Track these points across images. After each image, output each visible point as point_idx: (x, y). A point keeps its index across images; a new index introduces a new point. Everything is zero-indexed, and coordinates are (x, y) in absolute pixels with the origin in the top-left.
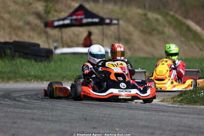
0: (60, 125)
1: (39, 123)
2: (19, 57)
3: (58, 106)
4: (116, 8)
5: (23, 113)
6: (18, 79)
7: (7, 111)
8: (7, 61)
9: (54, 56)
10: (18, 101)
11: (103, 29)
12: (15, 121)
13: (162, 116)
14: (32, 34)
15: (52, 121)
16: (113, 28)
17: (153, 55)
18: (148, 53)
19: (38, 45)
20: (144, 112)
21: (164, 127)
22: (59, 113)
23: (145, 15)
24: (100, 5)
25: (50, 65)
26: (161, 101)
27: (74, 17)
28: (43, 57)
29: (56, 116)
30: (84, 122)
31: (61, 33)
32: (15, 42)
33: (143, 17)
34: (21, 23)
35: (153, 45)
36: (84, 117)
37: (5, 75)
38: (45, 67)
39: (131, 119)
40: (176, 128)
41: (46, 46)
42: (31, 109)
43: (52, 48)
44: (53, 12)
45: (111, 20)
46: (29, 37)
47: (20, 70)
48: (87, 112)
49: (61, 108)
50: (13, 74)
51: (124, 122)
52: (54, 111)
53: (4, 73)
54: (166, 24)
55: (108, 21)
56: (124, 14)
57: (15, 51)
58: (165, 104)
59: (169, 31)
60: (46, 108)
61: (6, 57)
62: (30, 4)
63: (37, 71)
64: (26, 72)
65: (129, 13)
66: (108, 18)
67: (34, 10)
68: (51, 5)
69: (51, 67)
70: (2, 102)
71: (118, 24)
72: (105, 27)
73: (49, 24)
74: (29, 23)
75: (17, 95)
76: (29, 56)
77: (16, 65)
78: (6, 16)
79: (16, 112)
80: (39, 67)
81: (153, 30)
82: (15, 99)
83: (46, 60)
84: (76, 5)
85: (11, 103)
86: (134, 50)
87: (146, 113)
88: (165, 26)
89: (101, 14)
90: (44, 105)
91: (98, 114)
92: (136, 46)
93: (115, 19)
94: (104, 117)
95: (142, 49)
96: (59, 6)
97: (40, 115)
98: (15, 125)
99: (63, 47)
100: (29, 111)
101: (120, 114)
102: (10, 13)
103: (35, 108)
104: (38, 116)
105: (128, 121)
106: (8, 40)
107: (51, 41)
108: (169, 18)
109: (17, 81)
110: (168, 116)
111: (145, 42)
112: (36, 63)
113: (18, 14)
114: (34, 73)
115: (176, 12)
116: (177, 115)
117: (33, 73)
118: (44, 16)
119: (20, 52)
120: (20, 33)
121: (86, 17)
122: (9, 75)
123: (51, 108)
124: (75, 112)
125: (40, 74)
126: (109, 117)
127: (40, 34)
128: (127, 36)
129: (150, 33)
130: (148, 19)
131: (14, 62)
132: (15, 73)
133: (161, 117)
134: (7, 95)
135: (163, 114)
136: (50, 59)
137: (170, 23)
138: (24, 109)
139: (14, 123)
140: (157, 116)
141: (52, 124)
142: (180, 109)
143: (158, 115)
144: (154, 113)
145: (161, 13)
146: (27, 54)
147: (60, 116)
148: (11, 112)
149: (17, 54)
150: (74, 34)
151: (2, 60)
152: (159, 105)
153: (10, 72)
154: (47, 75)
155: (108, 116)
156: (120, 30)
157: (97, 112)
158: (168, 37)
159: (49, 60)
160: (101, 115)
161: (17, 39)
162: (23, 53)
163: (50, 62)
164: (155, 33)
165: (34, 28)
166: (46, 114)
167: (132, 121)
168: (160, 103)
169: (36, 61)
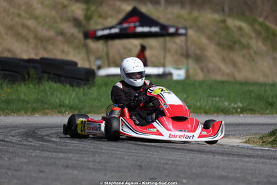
0: (105, 175)
1: (76, 172)
2: (48, 80)
3: (102, 149)
4: (184, 12)
5: (53, 158)
6: (47, 111)
7: (31, 156)
8: (31, 86)
9: (96, 78)
10: (46, 141)
11: (165, 42)
12: (42, 170)
13: (247, 162)
14: (66, 48)
15: (94, 169)
16: (179, 40)
17: (234, 78)
18: (228, 74)
19: (75, 64)
20: (222, 158)
21: (250, 178)
22: (104, 158)
23: (224, 21)
24: (162, 8)
25: (91, 91)
26: (246, 142)
27: (125, 25)
28: (82, 79)
29: (100, 162)
30: (138, 171)
31: (107, 46)
32: (43, 59)
33: (221, 25)
34: (51, 33)
35: (234, 64)
36: (139, 163)
37: (29, 105)
38: (84, 95)
39: (203, 167)
40: (265, 180)
41: (87, 65)
42: (64, 152)
43: (94, 67)
44: (95, 18)
45: (177, 29)
46: (63, 52)
47: (49, 98)
48: (142, 156)
49: (107, 152)
50: (40, 104)
51: (194, 171)
52: (97, 155)
53: (28, 102)
54: (253, 35)
55: (172, 30)
56: (195, 20)
57: (43, 72)
58: (250, 146)
59: (257, 44)
60: (86, 151)
61: (30, 80)
62: (65, 7)
63: (73, 100)
64: (57, 100)
65: (201, 19)
66: (172, 26)
67: (70, 15)
68: (93, 8)
69: (93, 94)
70: (24, 143)
71: (185, 35)
72: (168, 39)
73: (90, 35)
74: (62, 33)
75: (45, 133)
76: (62, 78)
77: (44, 91)
78: (31, 23)
79: (44, 157)
80: (77, 94)
81: (235, 43)
82: (42, 139)
83: (85, 84)
84: (128, 8)
85: (38, 143)
86: (208, 71)
87: (225, 158)
88: (251, 38)
89: (163, 21)
90: (83, 147)
91: (158, 160)
92: (211, 65)
93: (183, 28)
94: (166, 164)
95: (220, 69)
96: (105, 9)
97: (77, 160)
98: (43, 175)
99: (109, 66)
100: (61, 155)
101: (188, 160)
102: (36, 18)
103: (70, 151)
104: (75, 162)
105: (199, 169)
106: (33, 56)
107: (92, 58)
108: (257, 26)
109: (45, 114)
110: (255, 163)
111: (224, 59)
112: (71, 89)
113: (47, 20)
114: (69, 102)
115: (266, 18)
116: (268, 161)
117: (67, 102)
118: (84, 22)
119: (50, 73)
120: (50, 47)
121: (142, 25)
122: (35, 105)
123: (93, 151)
124: (126, 157)
125: (77, 103)
126: (173, 164)
127: (77, 48)
128: (198, 52)
129: (231, 48)
130: (227, 28)
131: (42, 87)
132: (42, 102)
133: (246, 164)
134: (32, 133)
135: (247, 159)
136: (91, 82)
137: (259, 34)
138: (55, 152)
139: (40, 171)
140: (240, 163)
141: (93, 174)
142: (271, 153)
143: (242, 161)
144: (235, 159)
145: (246, 20)
146: (59, 76)
147: (105, 163)
148: (36, 156)
149: (46, 76)
150: (125, 48)
151: (25, 85)
152: (243, 148)
153: (36, 101)
154: (88, 105)
155: (171, 162)
156: (189, 44)
157: (156, 157)
158: (255, 52)
159: (89, 84)
160: (162, 161)
161: (45, 55)
162: (54, 74)
163: (90, 87)
164: (237, 46)
165: (69, 40)
166: (86, 159)
167: (204, 169)
168: (244, 144)
169: (72, 85)
